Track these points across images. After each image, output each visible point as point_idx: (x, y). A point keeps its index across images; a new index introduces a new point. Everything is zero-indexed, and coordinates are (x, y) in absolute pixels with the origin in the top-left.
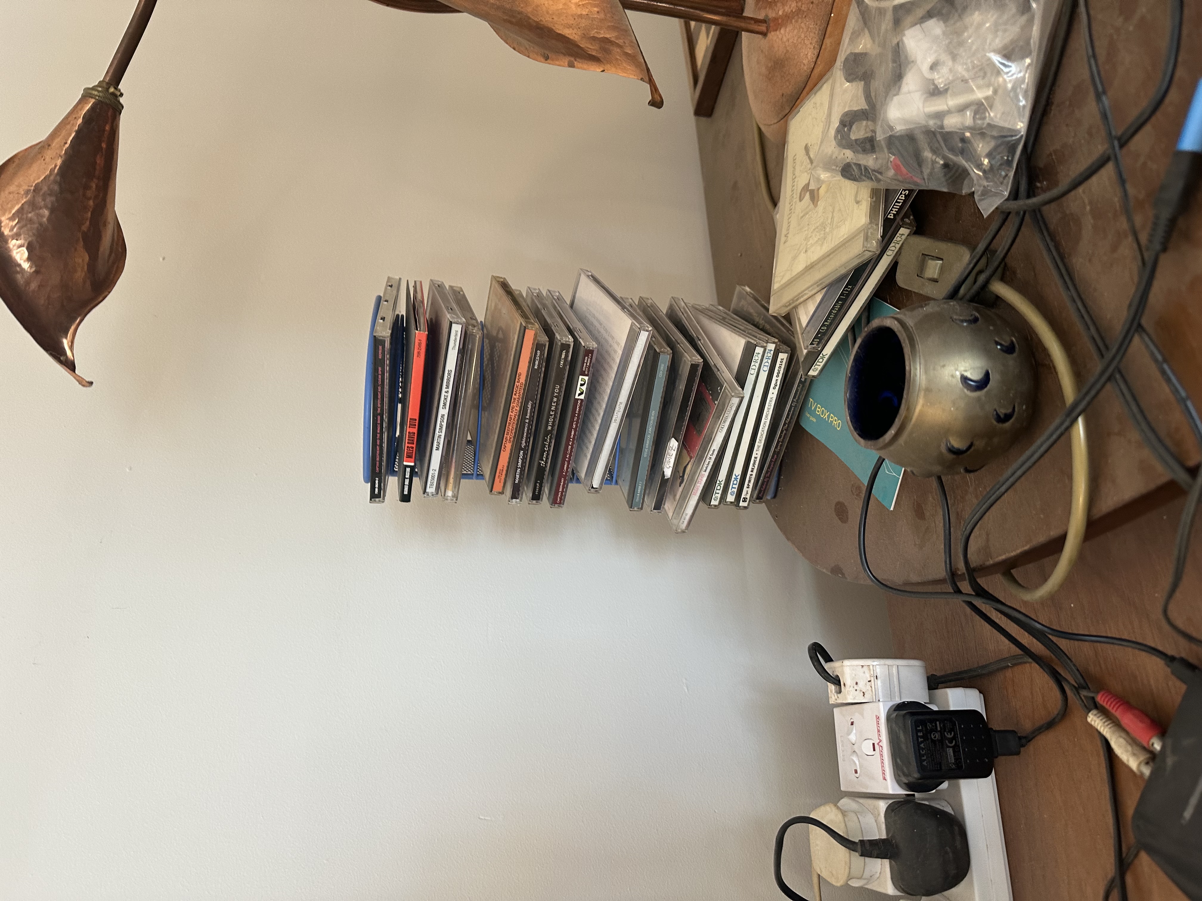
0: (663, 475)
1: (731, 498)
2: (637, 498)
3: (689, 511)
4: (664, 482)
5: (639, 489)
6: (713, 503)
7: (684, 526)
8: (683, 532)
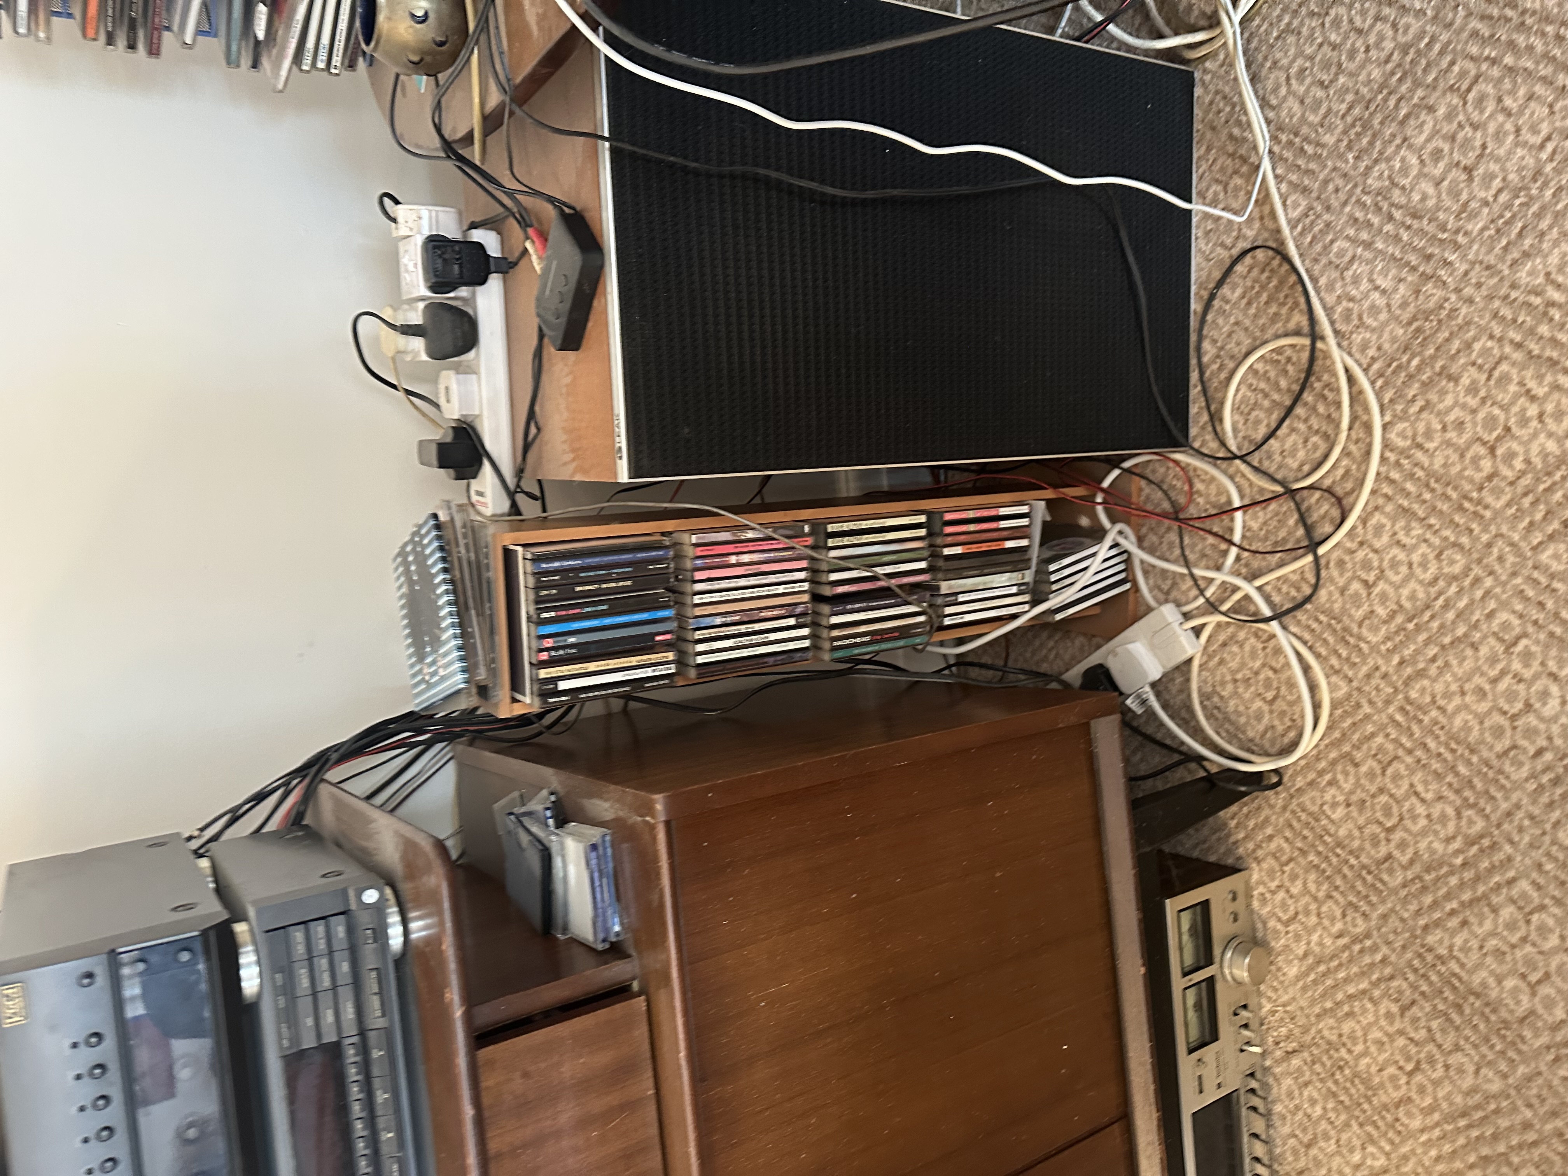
0: (256, 37)
1: (321, 65)
2: (234, 56)
3: (284, 73)
4: (257, 43)
5: (234, 48)
6: (305, 68)
7: (280, 86)
8: (281, 91)
